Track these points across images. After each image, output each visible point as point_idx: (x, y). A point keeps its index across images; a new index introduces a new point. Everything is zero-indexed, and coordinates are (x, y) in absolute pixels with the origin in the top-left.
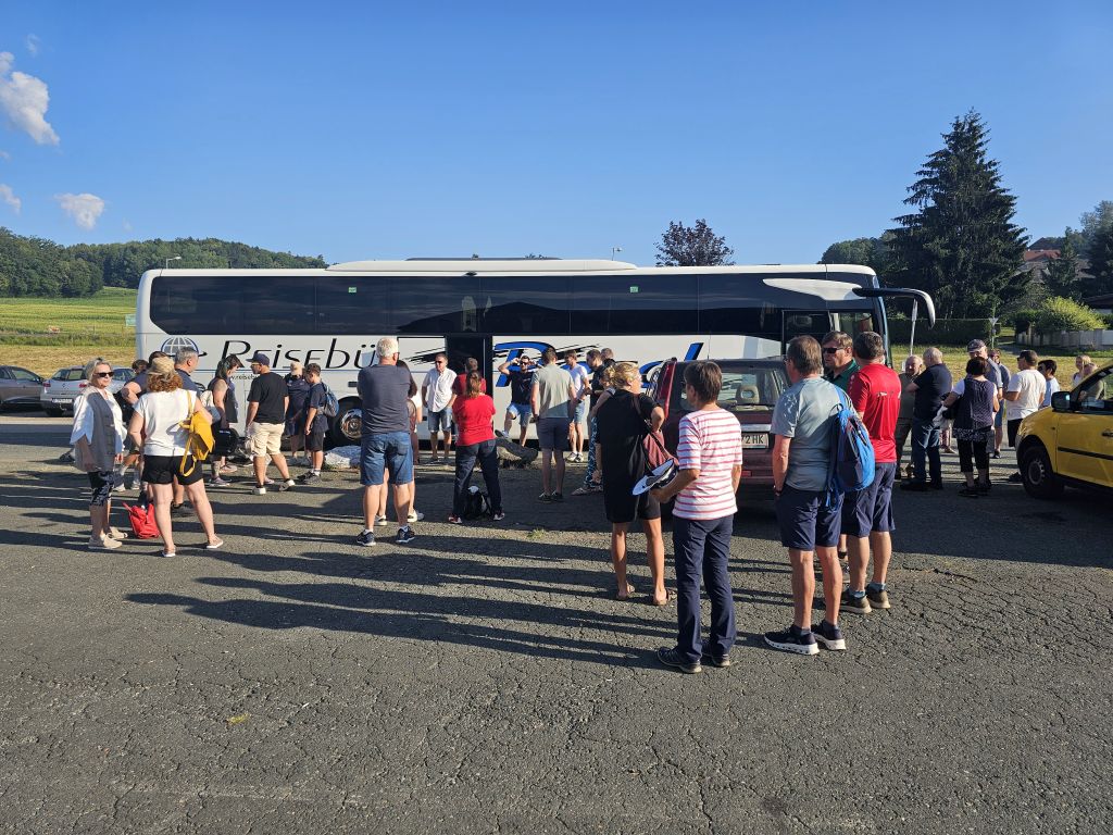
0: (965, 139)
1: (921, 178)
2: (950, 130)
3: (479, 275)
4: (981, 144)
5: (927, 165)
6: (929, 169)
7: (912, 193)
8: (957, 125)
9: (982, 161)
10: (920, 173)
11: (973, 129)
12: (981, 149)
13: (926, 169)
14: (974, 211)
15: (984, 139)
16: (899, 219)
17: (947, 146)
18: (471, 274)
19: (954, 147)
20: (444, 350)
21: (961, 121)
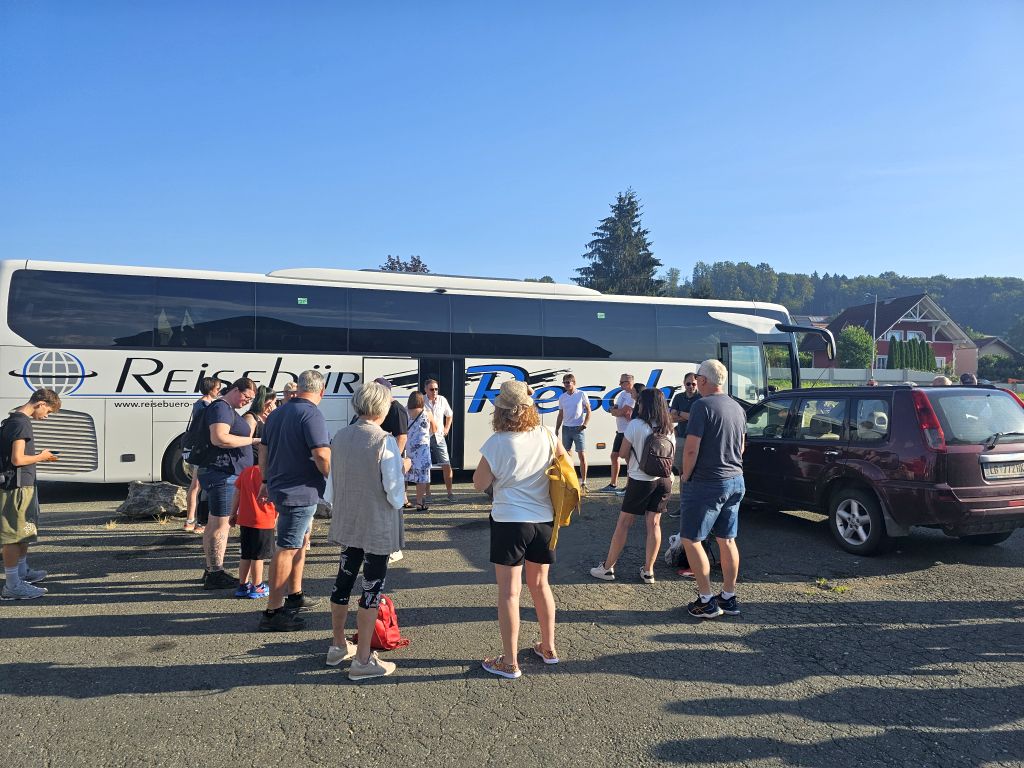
0: (626, 210)
1: (596, 238)
2: (616, 203)
3: (449, 292)
4: (637, 216)
5: (600, 228)
6: (602, 232)
7: (590, 250)
8: (620, 199)
9: (639, 229)
10: (595, 234)
11: (631, 203)
12: (636, 220)
13: (599, 231)
14: (635, 268)
15: (638, 212)
16: (580, 270)
17: (613, 215)
18: (441, 291)
19: (619, 215)
20: (416, 372)
21: (623, 196)
